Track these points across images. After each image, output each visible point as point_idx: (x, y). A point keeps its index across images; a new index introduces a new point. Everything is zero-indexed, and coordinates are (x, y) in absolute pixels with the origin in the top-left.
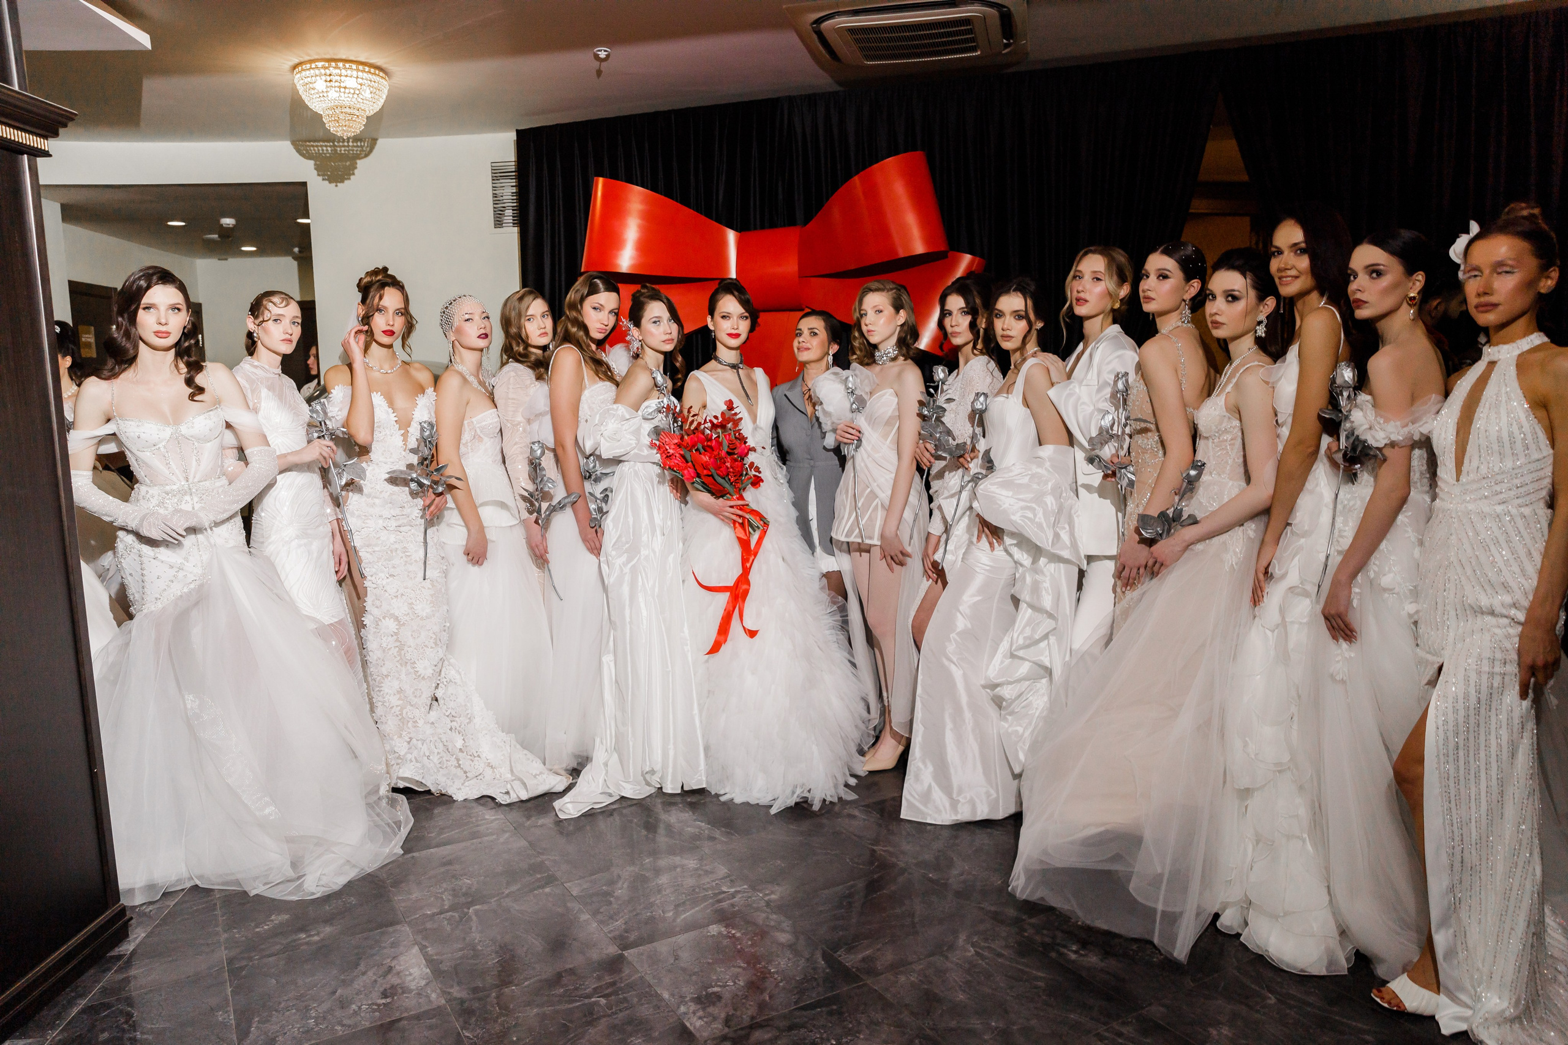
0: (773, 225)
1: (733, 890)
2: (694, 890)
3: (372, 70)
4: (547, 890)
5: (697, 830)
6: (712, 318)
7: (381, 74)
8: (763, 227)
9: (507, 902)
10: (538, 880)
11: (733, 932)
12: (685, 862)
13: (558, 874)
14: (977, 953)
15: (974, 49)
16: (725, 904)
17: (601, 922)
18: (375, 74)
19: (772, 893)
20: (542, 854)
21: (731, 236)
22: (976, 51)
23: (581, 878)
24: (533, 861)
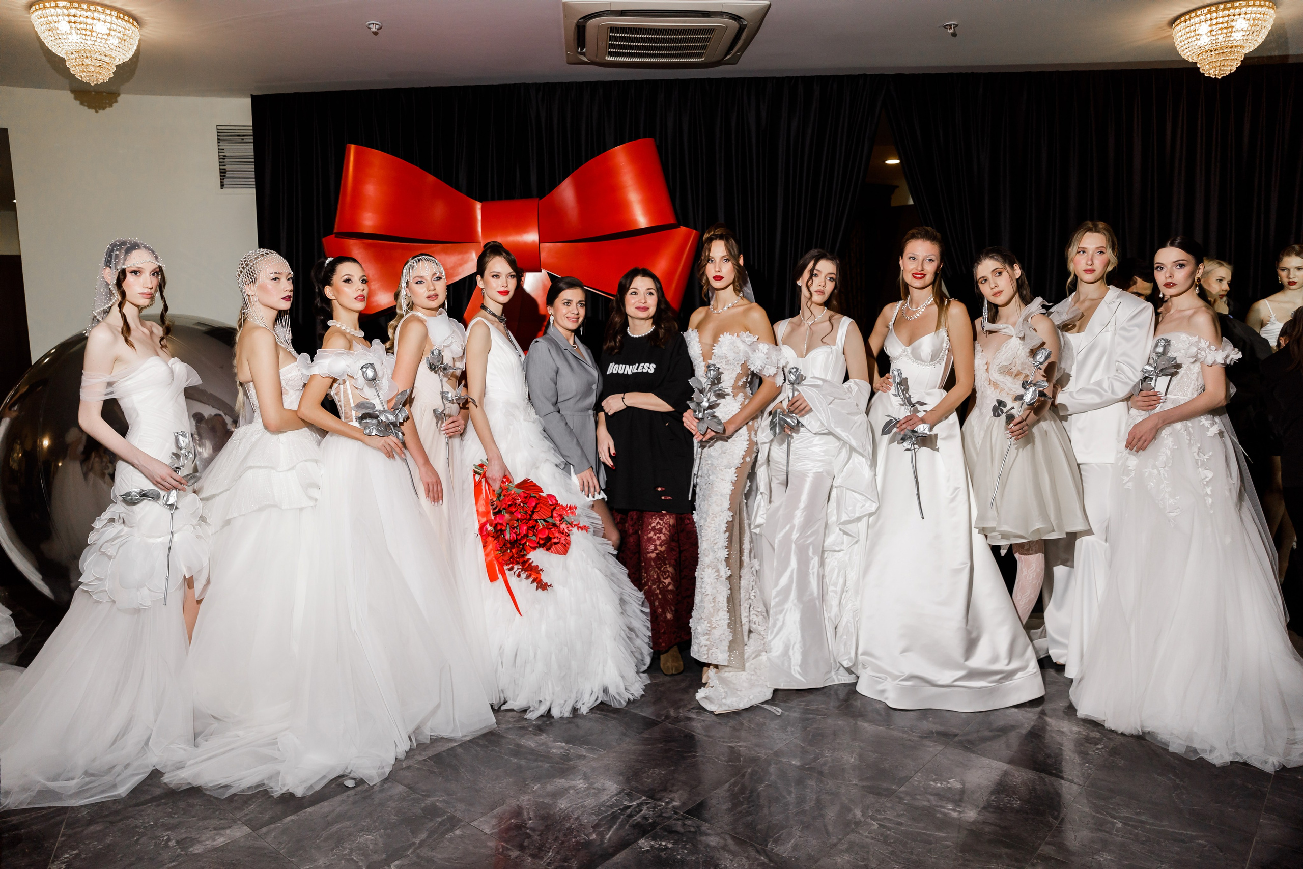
0: (510, 196)
1: (635, 803)
2: (599, 809)
3: (126, 18)
4: (458, 832)
5: (562, 751)
6: (482, 277)
7: (135, 23)
8: (500, 198)
9: (425, 852)
10: (441, 823)
11: (664, 843)
12: (573, 783)
13: (458, 814)
14: (880, 825)
15: (700, 55)
16: (637, 818)
17: (534, 856)
18: (129, 22)
19: (672, 800)
20: (428, 796)
21: (478, 206)
22: (702, 57)
23: (483, 814)
24: (423, 805)
